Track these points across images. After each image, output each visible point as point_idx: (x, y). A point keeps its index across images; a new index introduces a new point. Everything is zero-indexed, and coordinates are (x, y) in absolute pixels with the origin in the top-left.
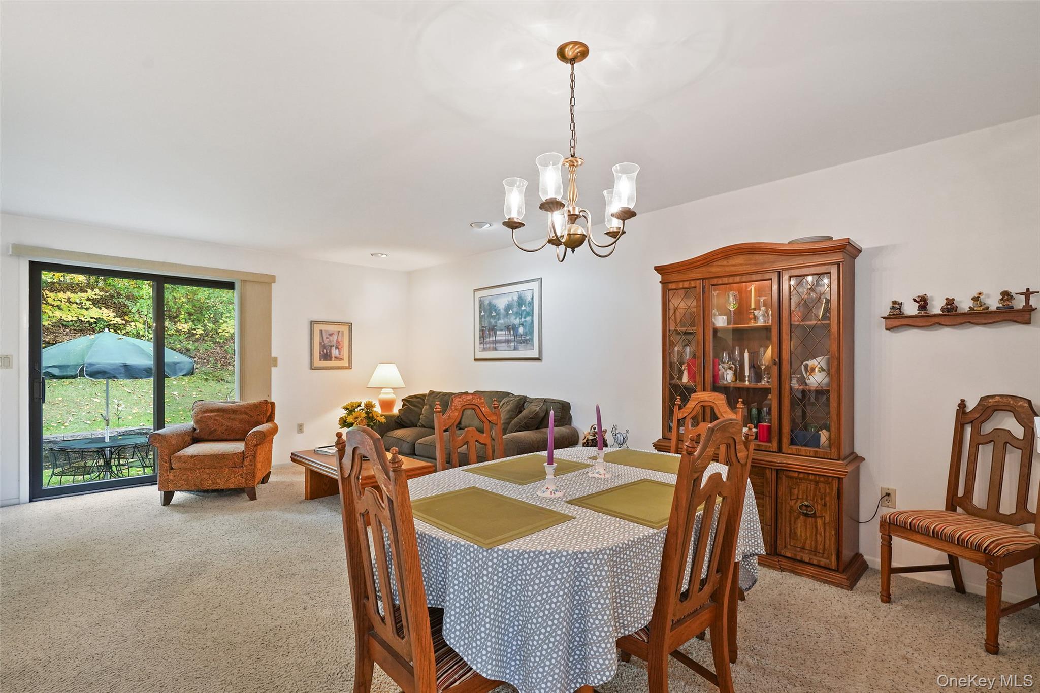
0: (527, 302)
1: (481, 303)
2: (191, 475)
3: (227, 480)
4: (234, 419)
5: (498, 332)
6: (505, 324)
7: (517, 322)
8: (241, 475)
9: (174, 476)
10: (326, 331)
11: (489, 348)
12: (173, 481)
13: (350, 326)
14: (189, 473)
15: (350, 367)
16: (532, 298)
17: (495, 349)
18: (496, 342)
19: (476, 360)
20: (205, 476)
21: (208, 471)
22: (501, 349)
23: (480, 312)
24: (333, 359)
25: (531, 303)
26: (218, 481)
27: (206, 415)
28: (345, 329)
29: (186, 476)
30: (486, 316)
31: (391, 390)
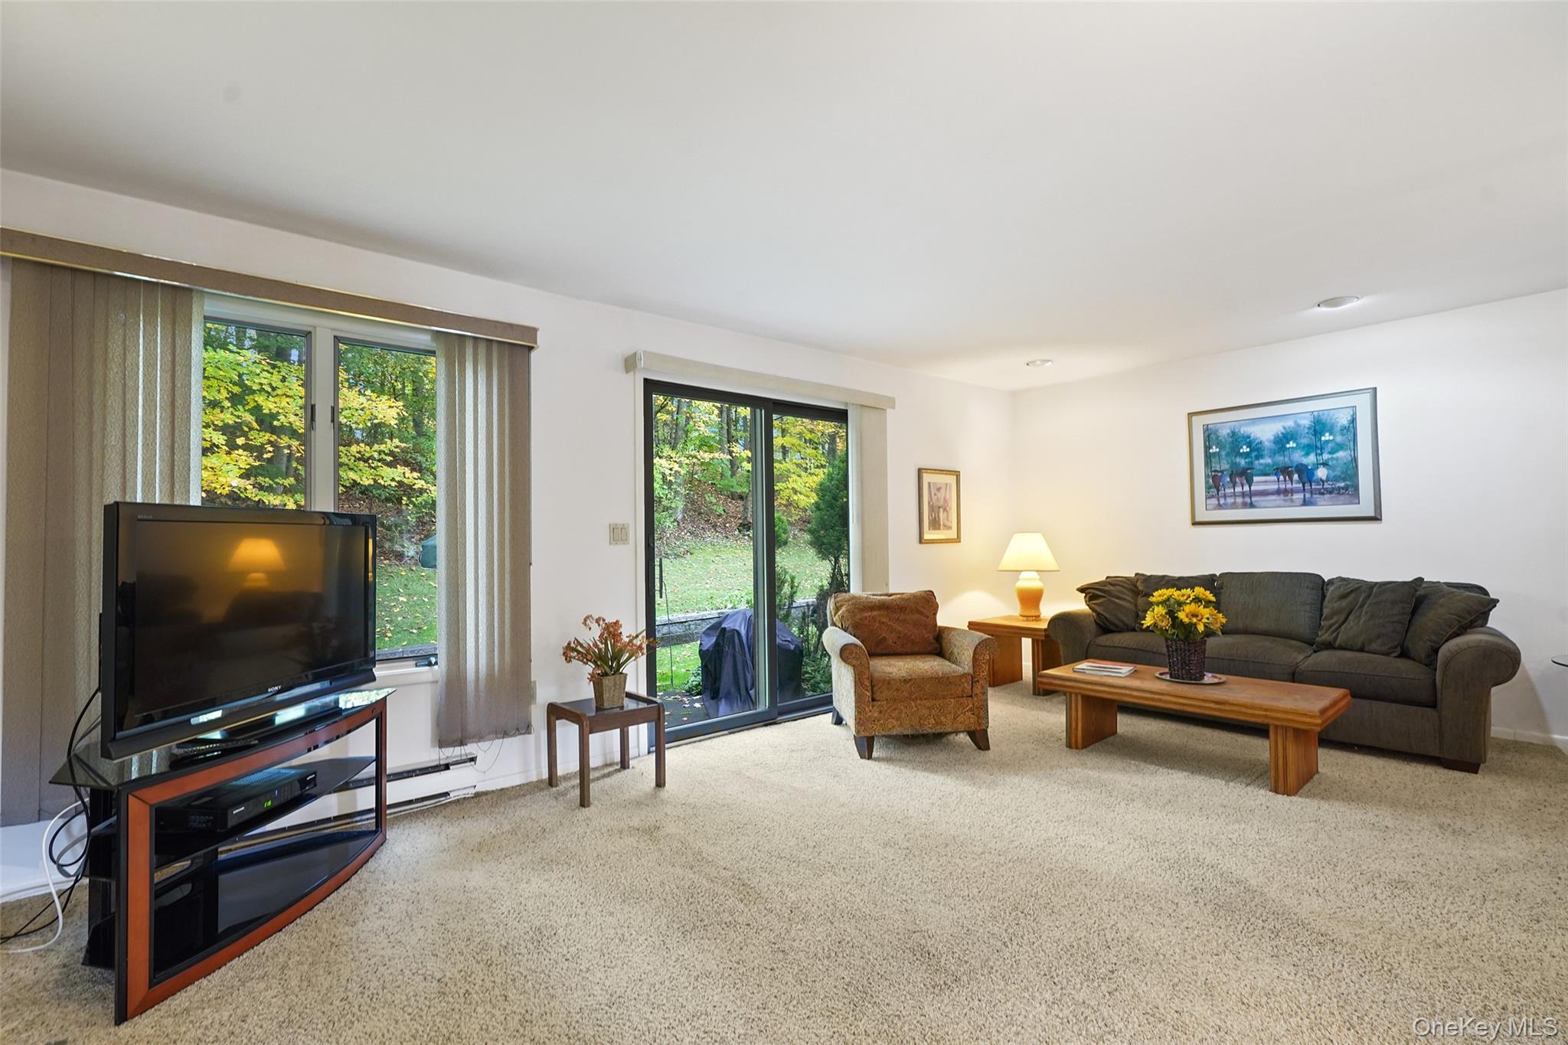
0: (1339, 428)
1: (1210, 436)
2: (904, 710)
3: (955, 719)
4: (904, 621)
5: (1255, 479)
6: (1274, 464)
7: (1311, 459)
8: (971, 710)
9: (880, 712)
10: (935, 483)
11: (1234, 503)
12: (878, 721)
13: (957, 474)
14: (902, 708)
15: (958, 540)
16: (1353, 421)
17: (1252, 505)
18: (1251, 494)
19: (1195, 524)
20: (925, 712)
21: (928, 704)
22: (1263, 504)
23: (1207, 448)
24: (942, 527)
25: (1352, 427)
26: (943, 719)
27: (867, 615)
28: (952, 479)
29: (897, 711)
30: (1223, 453)
31: (1035, 573)
